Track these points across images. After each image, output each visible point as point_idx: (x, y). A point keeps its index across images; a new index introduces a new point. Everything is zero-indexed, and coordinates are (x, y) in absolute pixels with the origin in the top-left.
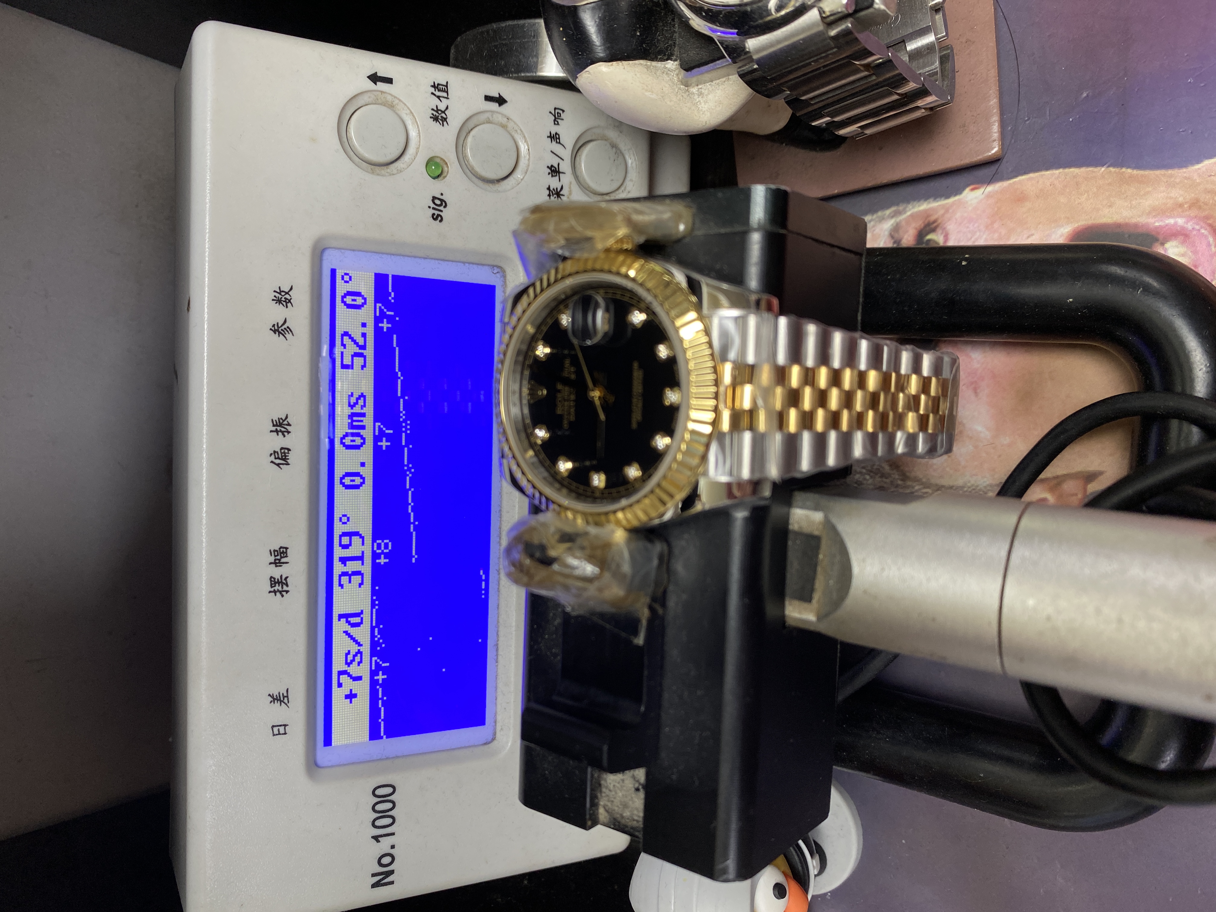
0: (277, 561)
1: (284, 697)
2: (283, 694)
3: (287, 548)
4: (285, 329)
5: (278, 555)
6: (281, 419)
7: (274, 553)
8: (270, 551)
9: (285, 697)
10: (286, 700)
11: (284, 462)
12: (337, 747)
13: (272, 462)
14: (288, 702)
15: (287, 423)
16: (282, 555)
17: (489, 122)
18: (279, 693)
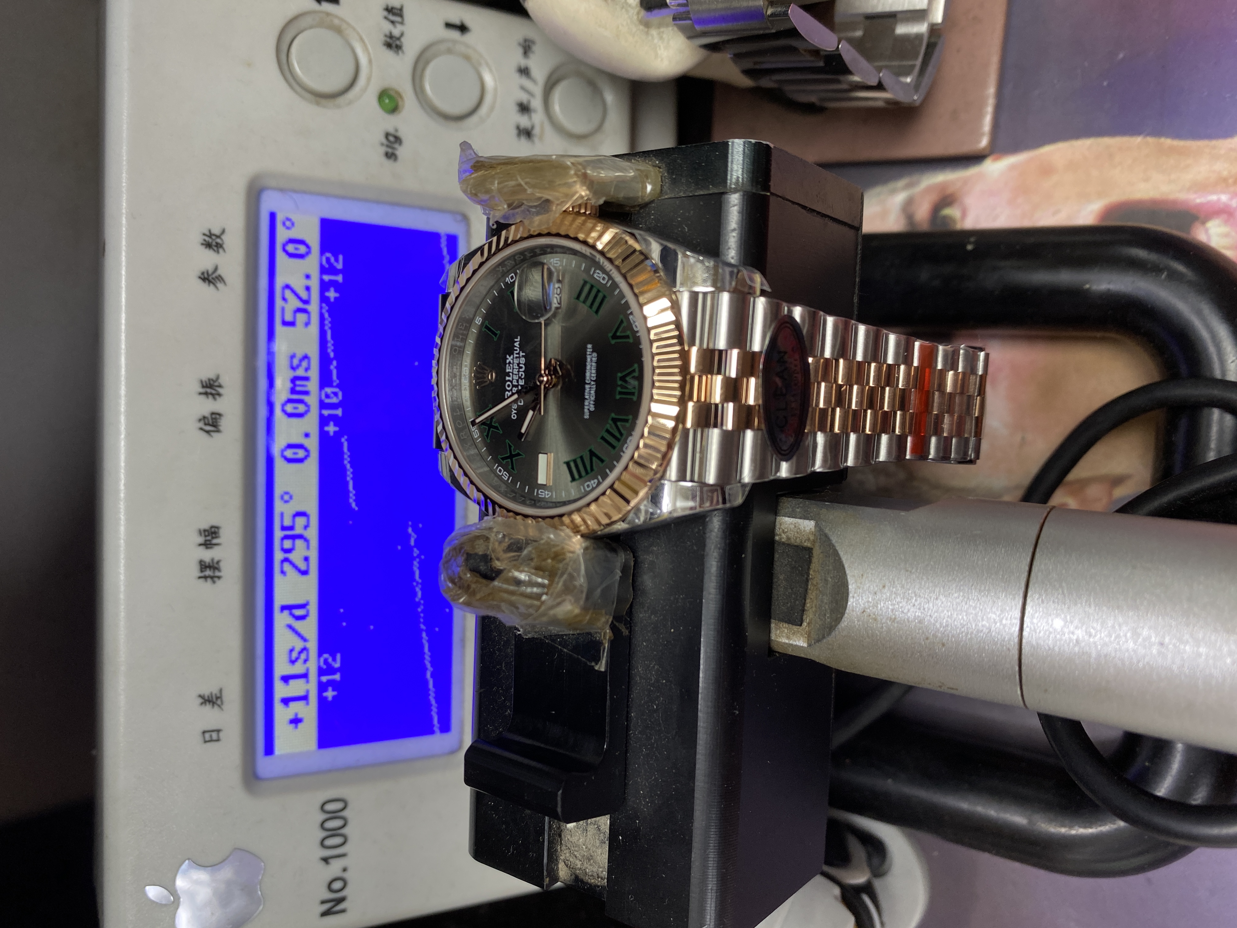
0: (208, 542)
3: (218, 528)
4: (217, 277)
5: (208, 535)
6: (212, 380)
7: (204, 533)
8: (200, 530)
9: (219, 698)
11: (215, 429)
12: (281, 756)
13: (201, 429)
14: (222, 704)
15: (218, 384)
16: (213, 535)
17: (449, 52)
18: (211, 694)
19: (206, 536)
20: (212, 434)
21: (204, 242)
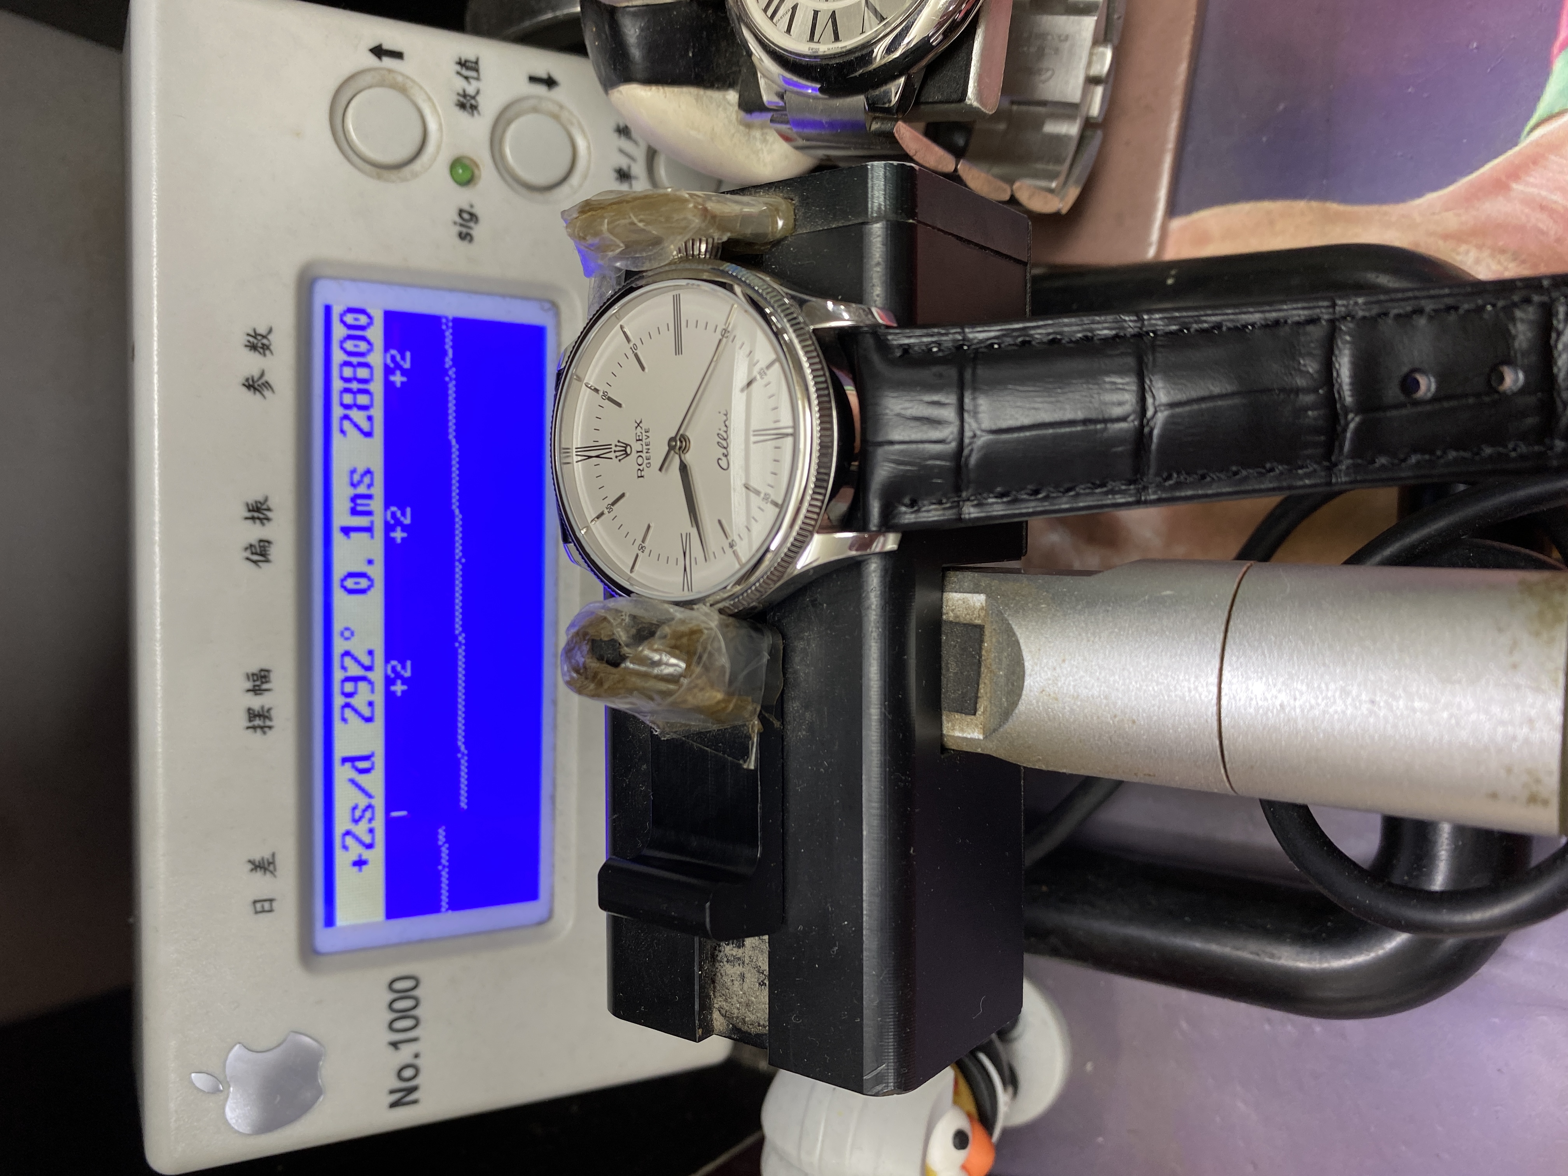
0: (257, 688)
2: (268, 860)
3: (268, 671)
4: (263, 384)
5: (257, 680)
6: (260, 503)
7: (253, 678)
8: (247, 674)
9: (271, 863)
10: (271, 868)
11: (264, 559)
12: (343, 927)
13: (248, 559)
14: (275, 871)
15: (266, 508)
16: (263, 680)
17: (535, 110)
18: (263, 859)
19: (254, 681)
20: (260, 564)
21: (248, 344)
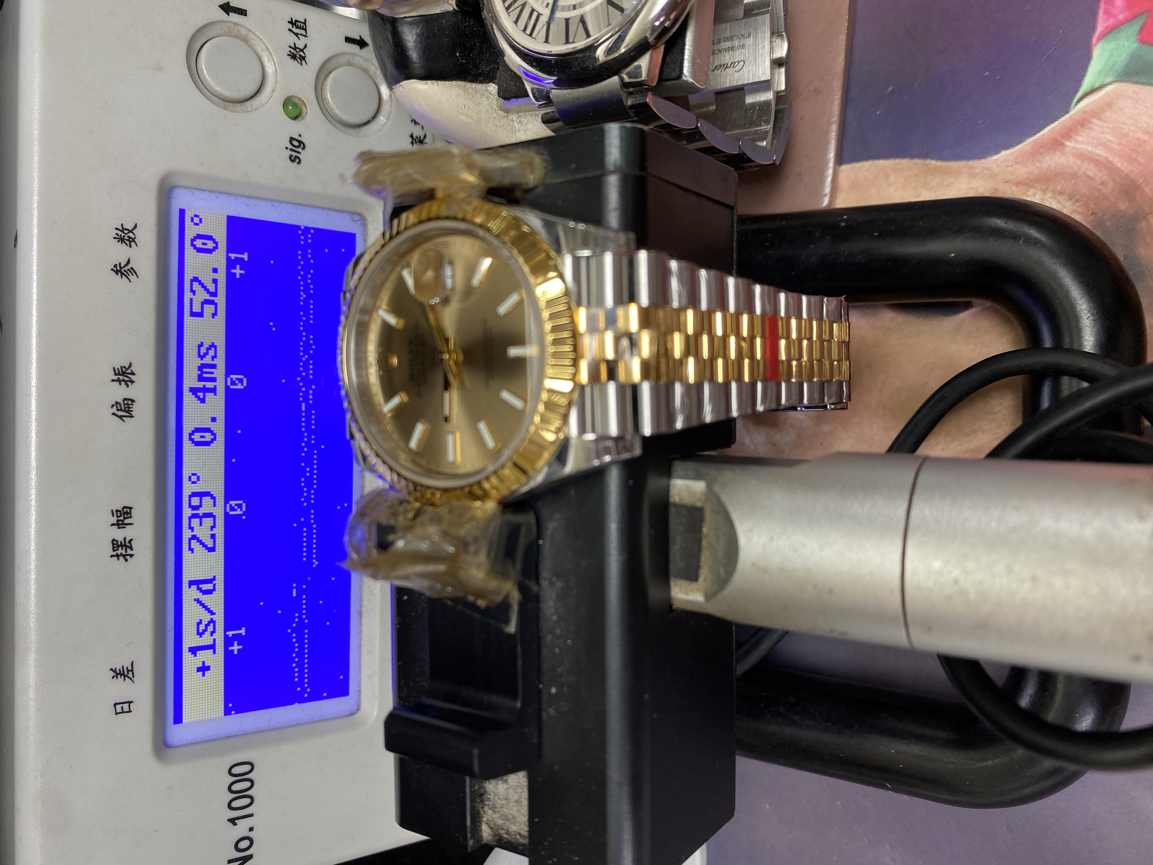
0: (120, 522)
1: (128, 671)
2: (127, 668)
3: (131, 508)
4: (128, 270)
5: (121, 516)
6: (124, 367)
7: (117, 514)
8: (112, 510)
9: (130, 671)
10: (130, 675)
11: (128, 415)
12: (189, 724)
13: (114, 414)
14: (133, 677)
15: (131, 372)
16: (126, 515)
17: (349, 64)
18: (123, 666)
19: (118, 517)
20: (124, 418)
21: (117, 236)
